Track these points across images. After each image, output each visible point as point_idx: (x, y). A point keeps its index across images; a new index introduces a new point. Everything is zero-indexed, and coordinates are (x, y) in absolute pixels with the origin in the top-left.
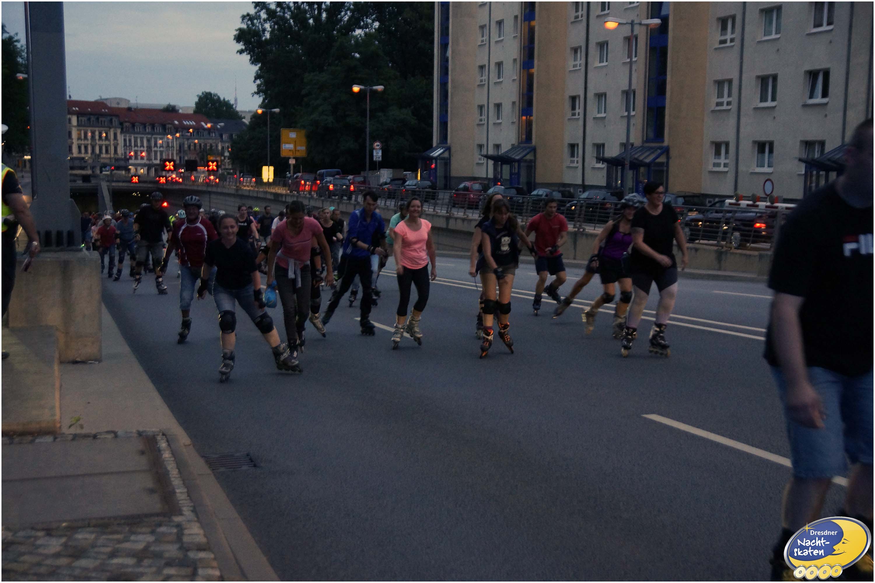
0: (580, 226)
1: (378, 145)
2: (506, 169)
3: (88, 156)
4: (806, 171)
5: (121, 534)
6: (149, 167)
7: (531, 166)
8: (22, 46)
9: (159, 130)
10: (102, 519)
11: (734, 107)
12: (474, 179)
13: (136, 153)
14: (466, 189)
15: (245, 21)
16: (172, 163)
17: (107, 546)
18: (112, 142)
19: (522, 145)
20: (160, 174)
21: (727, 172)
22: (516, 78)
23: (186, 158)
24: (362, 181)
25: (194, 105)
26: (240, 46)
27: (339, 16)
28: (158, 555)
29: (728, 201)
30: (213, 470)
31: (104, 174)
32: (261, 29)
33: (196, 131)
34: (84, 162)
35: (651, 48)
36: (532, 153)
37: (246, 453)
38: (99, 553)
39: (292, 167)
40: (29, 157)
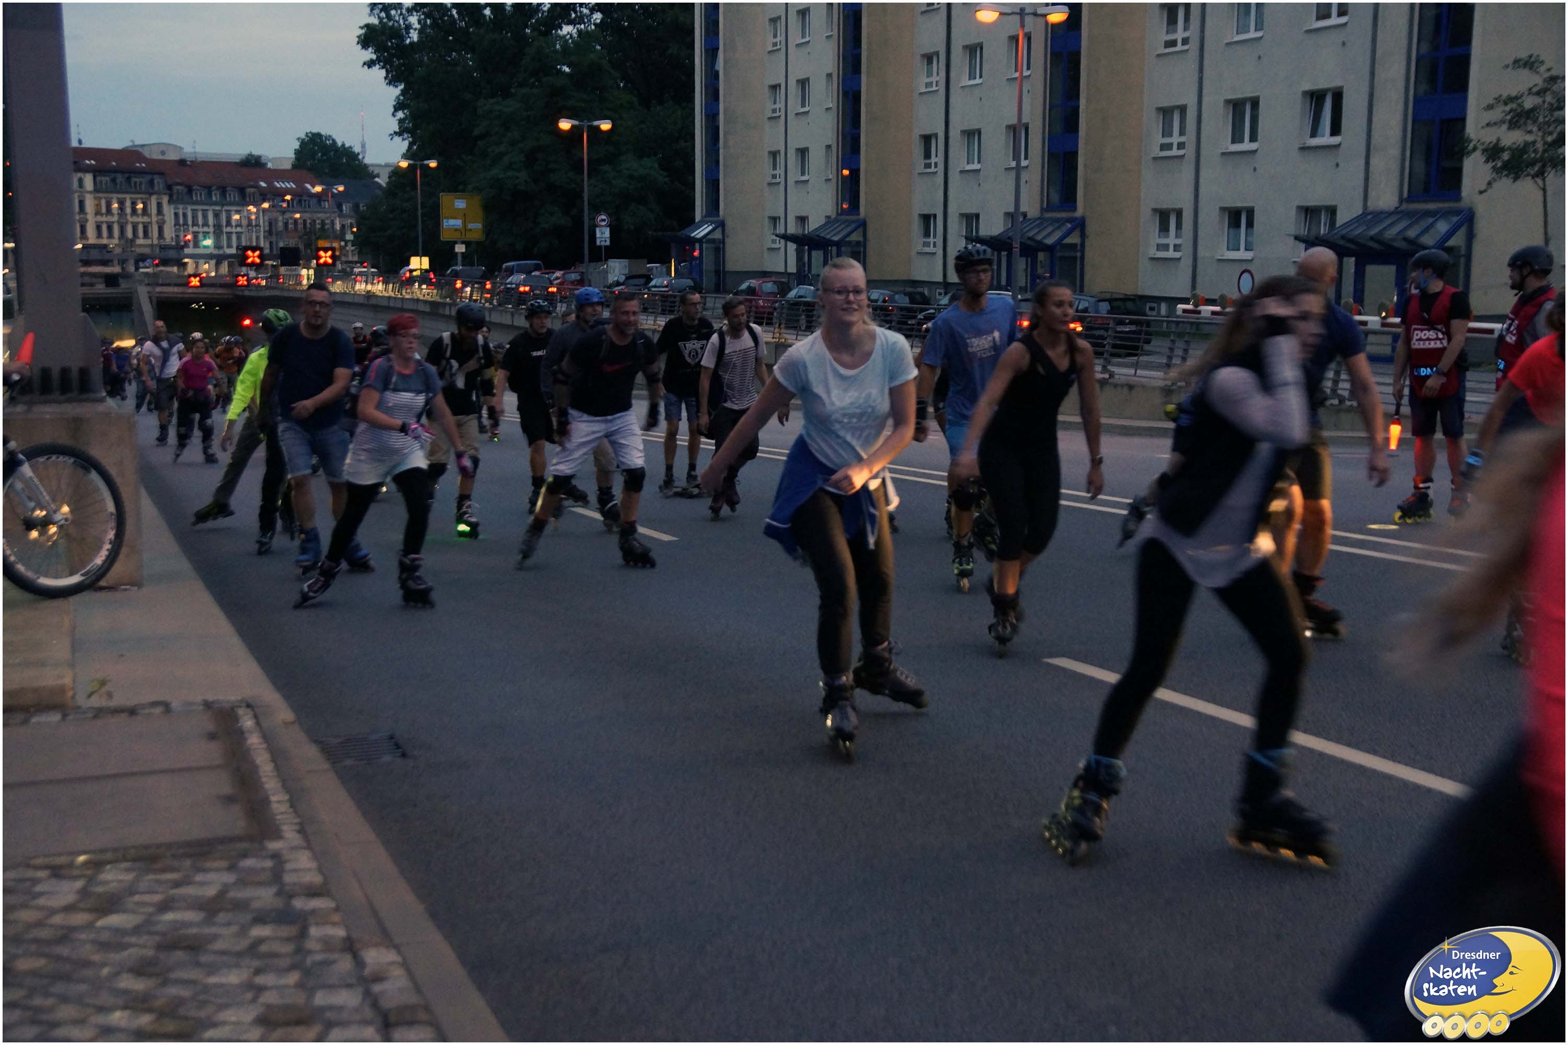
1: (604, 220)
2: (818, 256)
3: (113, 243)
5: (179, 871)
6: (219, 260)
7: (860, 251)
9: (235, 198)
10: (146, 847)
11: (1189, 151)
12: (764, 274)
13: (195, 235)
14: (751, 291)
15: (376, 11)
16: (257, 253)
17: (156, 893)
18: (154, 219)
19: (843, 218)
20: (237, 271)
21: (1179, 259)
22: (831, 106)
23: (281, 245)
24: (577, 281)
25: (292, 155)
26: (369, 54)
28: (240, 906)
29: (1181, 307)
30: (334, 763)
31: (143, 273)
32: (403, 26)
33: (297, 198)
34: (108, 252)
35: (1053, 54)
36: (860, 230)
37: (389, 733)
38: (140, 903)
39: (460, 258)
40: (13, 245)
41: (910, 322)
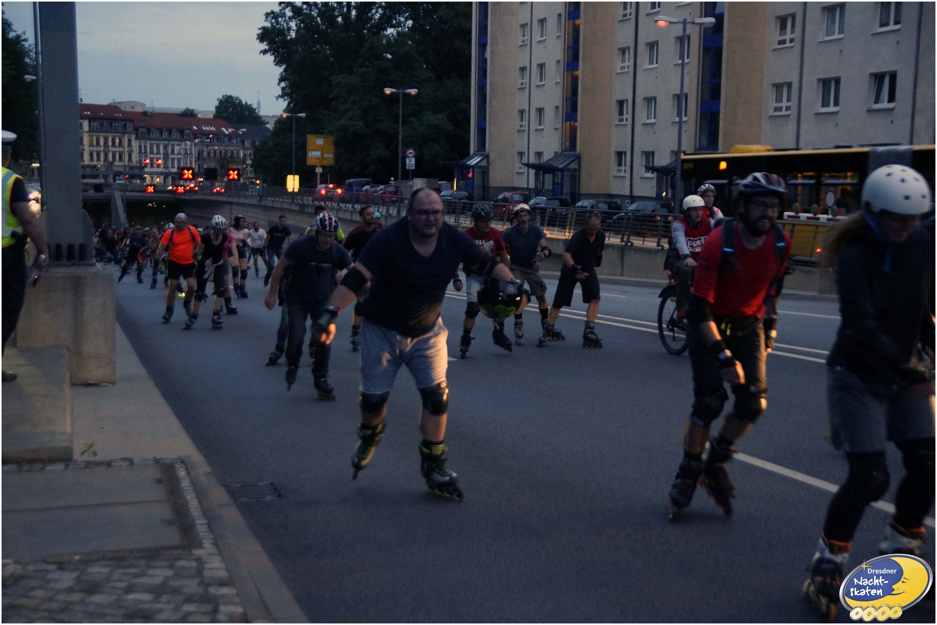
0: (628, 240)
1: (411, 153)
2: (548, 178)
3: (100, 164)
5: (138, 567)
6: (166, 176)
7: (575, 176)
8: (30, 46)
9: (177, 136)
10: (117, 552)
11: (793, 113)
12: (514, 189)
13: (152, 159)
14: (505, 200)
15: (269, 19)
16: (191, 172)
17: (123, 581)
18: (126, 149)
19: (566, 153)
20: (178, 183)
22: (559, 81)
23: (205, 166)
24: (393, 192)
25: (214, 110)
26: (264, 46)
27: (370, 14)
28: (176, 591)
30: (235, 500)
31: (118, 183)
32: (286, 28)
33: (217, 137)
34: (97, 170)
35: (704, 48)
36: (577, 162)
37: (269, 482)
38: (113, 588)
39: (319, 176)
40: (38, 165)
41: (608, 221)
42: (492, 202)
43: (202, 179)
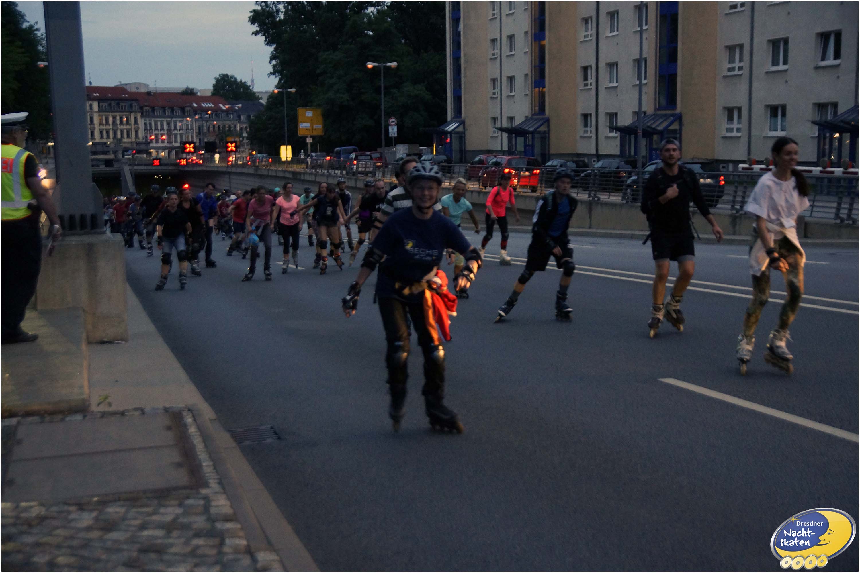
0: (595, 195)
1: (393, 122)
2: (520, 140)
3: (109, 142)
4: (819, 134)
5: (151, 507)
6: (170, 149)
7: (545, 137)
8: (42, 35)
9: (179, 113)
10: (132, 493)
11: (745, 72)
12: (489, 152)
13: (156, 135)
14: (481, 162)
16: (192, 145)
17: (137, 519)
18: (133, 126)
19: (535, 117)
20: (181, 156)
21: (740, 137)
22: (527, 50)
23: (206, 140)
24: (378, 157)
25: (211, 88)
26: (255, 28)
28: (186, 527)
29: (741, 166)
30: (238, 443)
31: (127, 158)
32: (275, 10)
33: (215, 113)
34: (107, 146)
35: (661, 15)
36: (546, 124)
37: (270, 426)
38: (129, 526)
39: (309, 146)
40: (52, 144)
41: (576, 178)
42: (469, 165)
43: (203, 152)
